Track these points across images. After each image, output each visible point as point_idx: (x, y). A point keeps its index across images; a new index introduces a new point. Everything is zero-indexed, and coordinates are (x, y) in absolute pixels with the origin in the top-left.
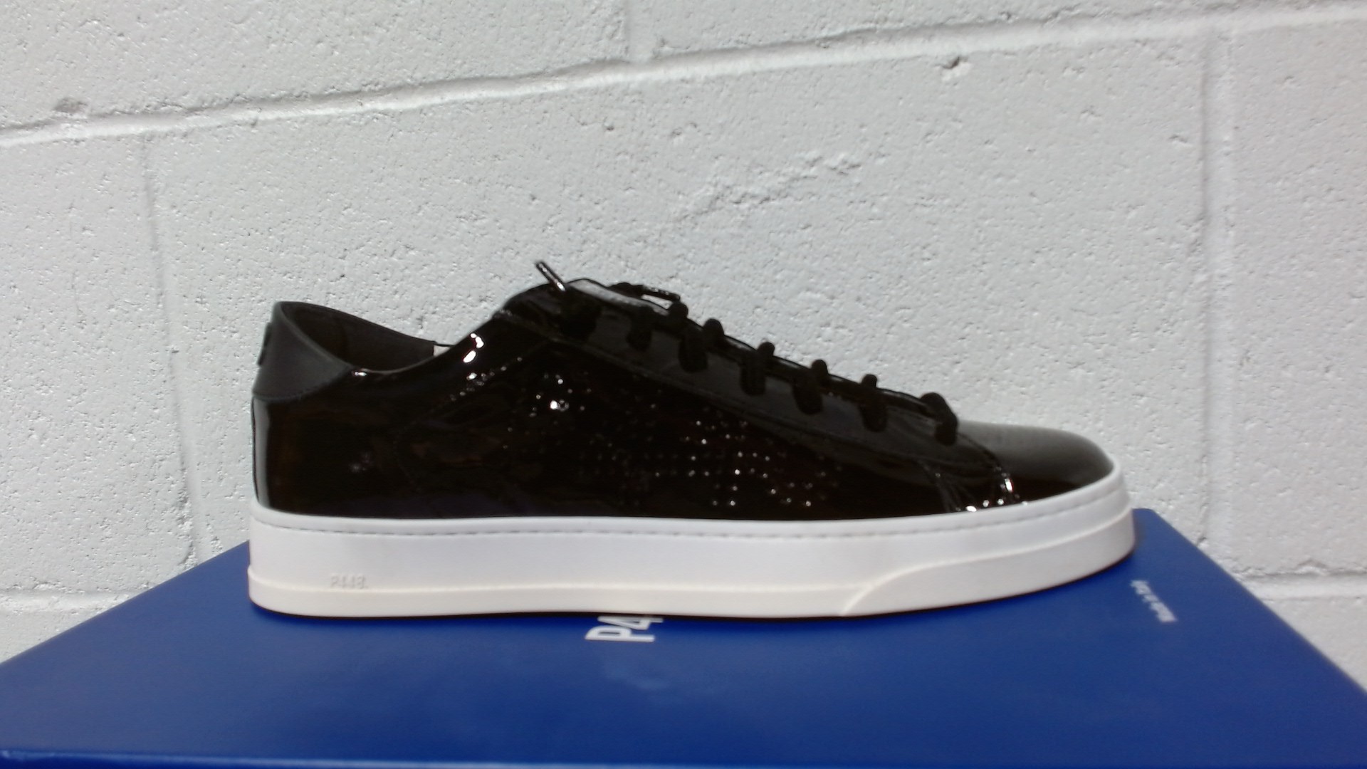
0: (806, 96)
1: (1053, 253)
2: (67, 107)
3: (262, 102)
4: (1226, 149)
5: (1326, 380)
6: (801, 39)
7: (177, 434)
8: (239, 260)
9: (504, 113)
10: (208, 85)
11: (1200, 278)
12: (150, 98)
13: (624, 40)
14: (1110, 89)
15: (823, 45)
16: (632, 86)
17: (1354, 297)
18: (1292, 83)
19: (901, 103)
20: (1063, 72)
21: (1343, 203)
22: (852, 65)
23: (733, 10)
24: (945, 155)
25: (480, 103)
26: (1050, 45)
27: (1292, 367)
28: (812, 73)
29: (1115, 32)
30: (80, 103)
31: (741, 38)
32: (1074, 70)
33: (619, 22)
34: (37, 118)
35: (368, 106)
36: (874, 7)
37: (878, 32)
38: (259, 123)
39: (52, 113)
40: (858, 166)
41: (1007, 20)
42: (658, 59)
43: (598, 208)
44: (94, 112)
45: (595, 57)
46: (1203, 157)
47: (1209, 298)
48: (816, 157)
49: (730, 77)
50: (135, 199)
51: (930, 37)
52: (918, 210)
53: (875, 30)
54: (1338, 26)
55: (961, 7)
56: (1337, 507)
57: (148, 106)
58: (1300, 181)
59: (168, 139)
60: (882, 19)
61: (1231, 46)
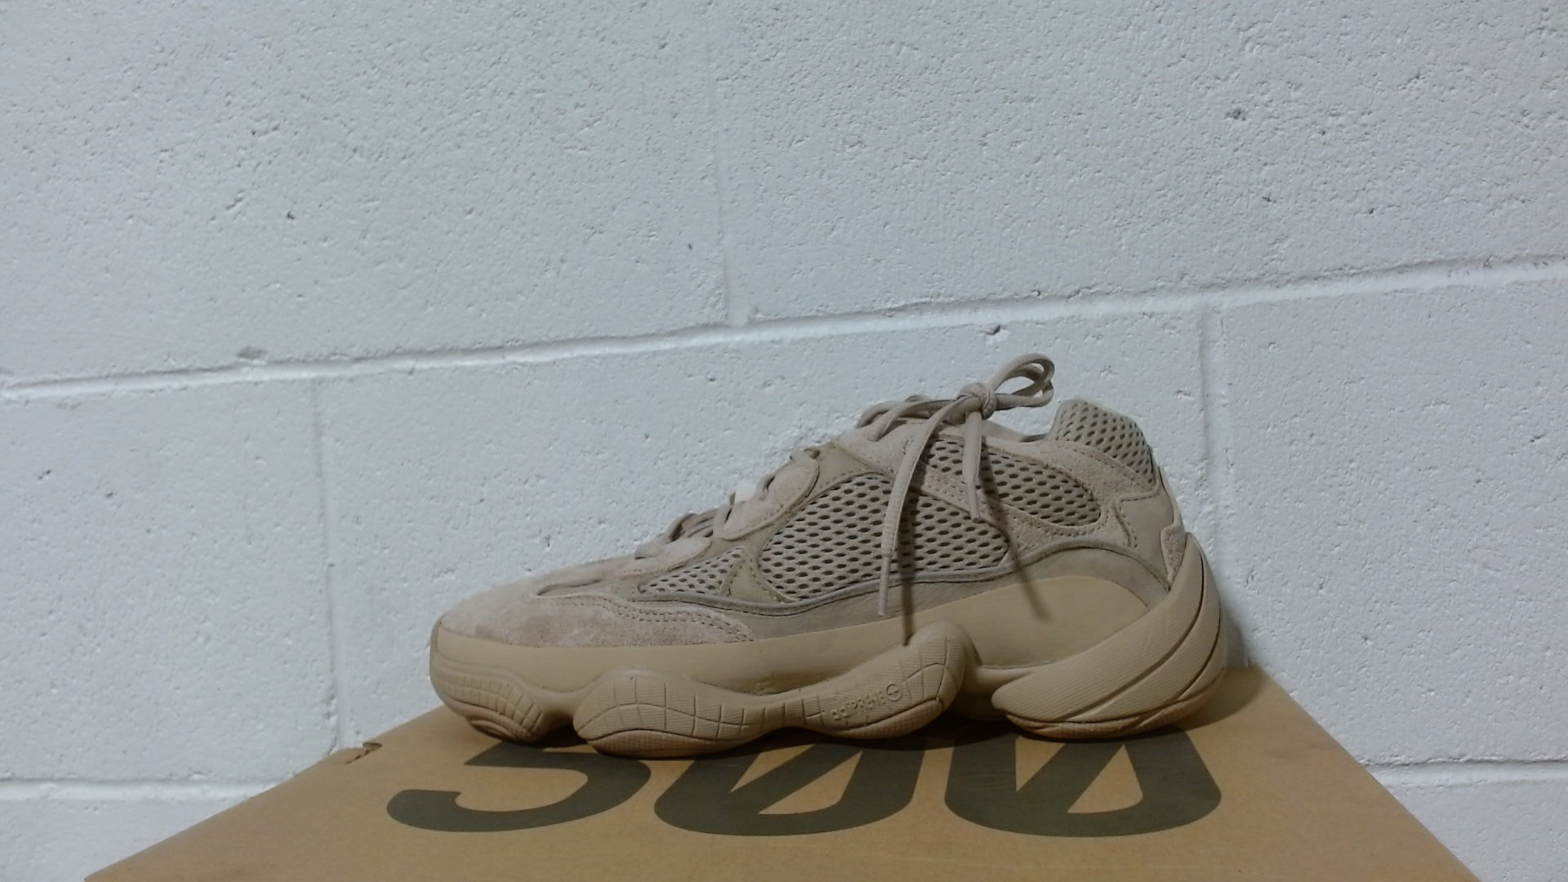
0: (875, 355)
2: (249, 354)
3: (419, 354)
4: (1226, 401)
6: (869, 310)
7: (329, 638)
8: (393, 486)
9: (623, 366)
10: (373, 339)
11: (1207, 508)
12: (322, 349)
13: (723, 309)
14: (1124, 352)
15: (888, 314)
16: (730, 346)
17: (1339, 525)
18: (1274, 348)
20: (1085, 338)
21: (1324, 446)
22: (913, 331)
23: (815, 285)
25: (604, 358)
26: (1073, 317)
27: (1290, 584)
28: (878, 337)
29: (1126, 307)
30: (260, 351)
31: (820, 308)
32: (1093, 337)
33: (720, 294)
34: (222, 363)
35: (510, 358)
36: (929, 285)
37: (933, 305)
38: (415, 371)
39: (236, 359)
41: (1038, 296)
42: (752, 324)
43: (702, 445)
44: (272, 359)
45: (700, 322)
46: (1204, 408)
47: (1216, 526)
49: (812, 339)
50: (304, 433)
51: (976, 309)
53: (930, 303)
54: (1310, 301)
55: (1000, 285)
56: (1338, 706)
57: (320, 355)
58: (1286, 428)
59: (336, 383)
60: (936, 295)
61: (1223, 318)
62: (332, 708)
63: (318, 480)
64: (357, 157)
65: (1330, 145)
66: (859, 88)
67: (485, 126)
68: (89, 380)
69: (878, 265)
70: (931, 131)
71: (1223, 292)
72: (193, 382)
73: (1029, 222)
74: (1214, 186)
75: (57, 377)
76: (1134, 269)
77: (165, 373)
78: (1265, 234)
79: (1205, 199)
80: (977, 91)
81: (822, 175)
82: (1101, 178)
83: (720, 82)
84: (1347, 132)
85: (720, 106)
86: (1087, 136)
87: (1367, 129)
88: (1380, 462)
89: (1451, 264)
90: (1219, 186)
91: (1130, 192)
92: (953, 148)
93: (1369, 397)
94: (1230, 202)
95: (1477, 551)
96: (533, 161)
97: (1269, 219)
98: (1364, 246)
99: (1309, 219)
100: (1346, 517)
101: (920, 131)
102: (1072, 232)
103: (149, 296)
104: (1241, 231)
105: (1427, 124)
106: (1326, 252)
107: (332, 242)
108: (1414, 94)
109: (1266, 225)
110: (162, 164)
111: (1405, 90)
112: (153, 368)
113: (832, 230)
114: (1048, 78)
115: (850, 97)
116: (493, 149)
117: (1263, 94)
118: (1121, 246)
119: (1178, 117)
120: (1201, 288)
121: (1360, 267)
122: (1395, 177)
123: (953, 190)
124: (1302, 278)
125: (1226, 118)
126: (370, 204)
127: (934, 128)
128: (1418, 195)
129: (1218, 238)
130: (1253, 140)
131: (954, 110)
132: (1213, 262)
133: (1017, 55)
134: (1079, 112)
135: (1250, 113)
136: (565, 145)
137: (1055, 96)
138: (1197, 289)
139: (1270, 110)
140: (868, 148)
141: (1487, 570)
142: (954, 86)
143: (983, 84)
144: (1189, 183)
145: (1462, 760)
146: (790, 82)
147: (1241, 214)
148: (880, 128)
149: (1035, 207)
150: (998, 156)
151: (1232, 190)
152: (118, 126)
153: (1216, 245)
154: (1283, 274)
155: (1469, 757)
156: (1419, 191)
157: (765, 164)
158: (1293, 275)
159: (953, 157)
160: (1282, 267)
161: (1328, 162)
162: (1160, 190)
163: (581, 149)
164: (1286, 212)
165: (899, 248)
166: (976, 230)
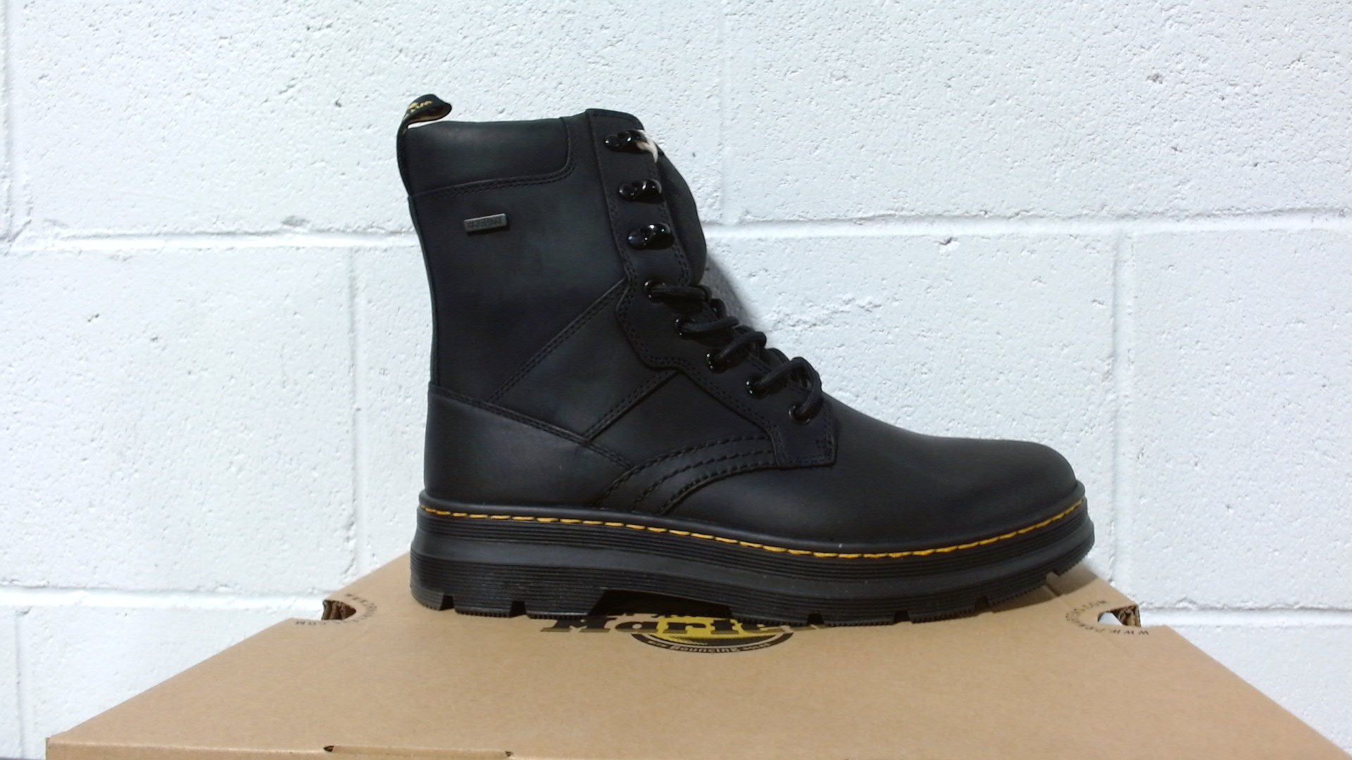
0: (846, 256)
1: (1011, 374)
2: (291, 222)
4: (1130, 311)
5: (1196, 471)
6: (844, 217)
7: (352, 472)
11: (1111, 397)
12: (361, 222)
13: (719, 209)
14: (1053, 266)
15: (858, 222)
17: (1213, 415)
18: (1173, 270)
19: (911, 265)
20: (1021, 252)
21: (1207, 351)
22: (878, 238)
23: (798, 194)
24: (939, 303)
26: (1013, 234)
27: (1172, 461)
28: (850, 241)
29: (1056, 228)
30: (303, 220)
31: (802, 214)
32: (1028, 251)
33: (717, 196)
34: (266, 229)
36: (895, 200)
37: (896, 217)
39: (280, 226)
40: (880, 306)
41: (984, 215)
42: (742, 223)
44: (314, 228)
46: (1114, 316)
47: (1117, 411)
48: (850, 298)
49: (793, 239)
50: (340, 294)
51: (932, 223)
52: (920, 339)
53: (895, 215)
54: (1203, 234)
55: (954, 205)
56: (1203, 561)
57: (359, 227)
58: (1178, 335)
59: (372, 252)
60: (900, 209)
61: (1133, 243)
62: (351, 533)
63: (351, 335)
64: (402, 56)
65: (1228, 109)
66: (847, 31)
67: (521, 39)
68: (140, 236)
69: (853, 180)
70: (905, 72)
71: (1134, 222)
72: (240, 243)
73: (981, 153)
74: (1134, 135)
75: (110, 232)
76: (1064, 198)
77: (213, 234)
78: (1171, 177)
79: (1126, 145)
80: (946, 42)
81: (811, 102)
82: (1043, 122)
83: (729, 16)
84: (1242, 100)
85: (728, 37)
86: (1034, 86)
87: (1257, 99)
88: (1250, 366)
89: (1314, 211)
90: (1137, 135)
91: (1066, 135)
92: (923, 87)
93: (1244, 314)
94: (1146, 149)
95: (1319, 441)
96: (561, 72)
97: (1175, 165)
98: (1249, 193)
99: (1207, 167)
100: (1220, 409)
101: (896, 72)
102: (1016, 164)
103: (202, 166)
104: (1153, 173)
105: (1303, 98)
106: (1219, 195)
107: (377, 129)
108: (1296, 73)
109: (1172, 170)
110: (220, 50)
111: (1288, 70)
112: (202, 229)
113: (817, 148)
114: (1006, 36)
115: (839, 38)
116: (526, 59)
117: (1177, 63)
118: (1055, 179)
119: (1109, 76)
120: (1117, 217)
121: (1243, 209)
122: (1276, 139)
123: (920, 123)
124: (1198, 215)
125: (1147, 80)
127: (908, 70)
128: (1293, 155)
129: (1134, 177)
130: (1167, 100)
131: (926, 55)
132: (1128, 197)
133: (982, 15)
134: (1030, 66)
135: (1166, 78)
136: (588, 60)
137: (1010, 51)
138: (1114, 218)
139: (1182, 76)
140: (851, 82)
141: (1326, 457)
142: (927, 36)
143: (951, 36)
144: (1114, 131)
145: (1296, 607)
146: (789, 21)
147: (1154, 160)
148: (863, 66)
149: (988, 140)
150: (959, 97)
151: (1147, 140)
152: (181, 13)
153: (1132, 183)
154: (1182, 211)
155: (1301, 605)
156: (1294, 151)
157: (763, 89)
158: (1191, 211)
159: (923, 95)
160: (1183, 204)
161: (1225, 122)
162: (1090, 135)
163: (603, 65)
164: (1190, 160)
165: (872, 167)
166: (937, 157)
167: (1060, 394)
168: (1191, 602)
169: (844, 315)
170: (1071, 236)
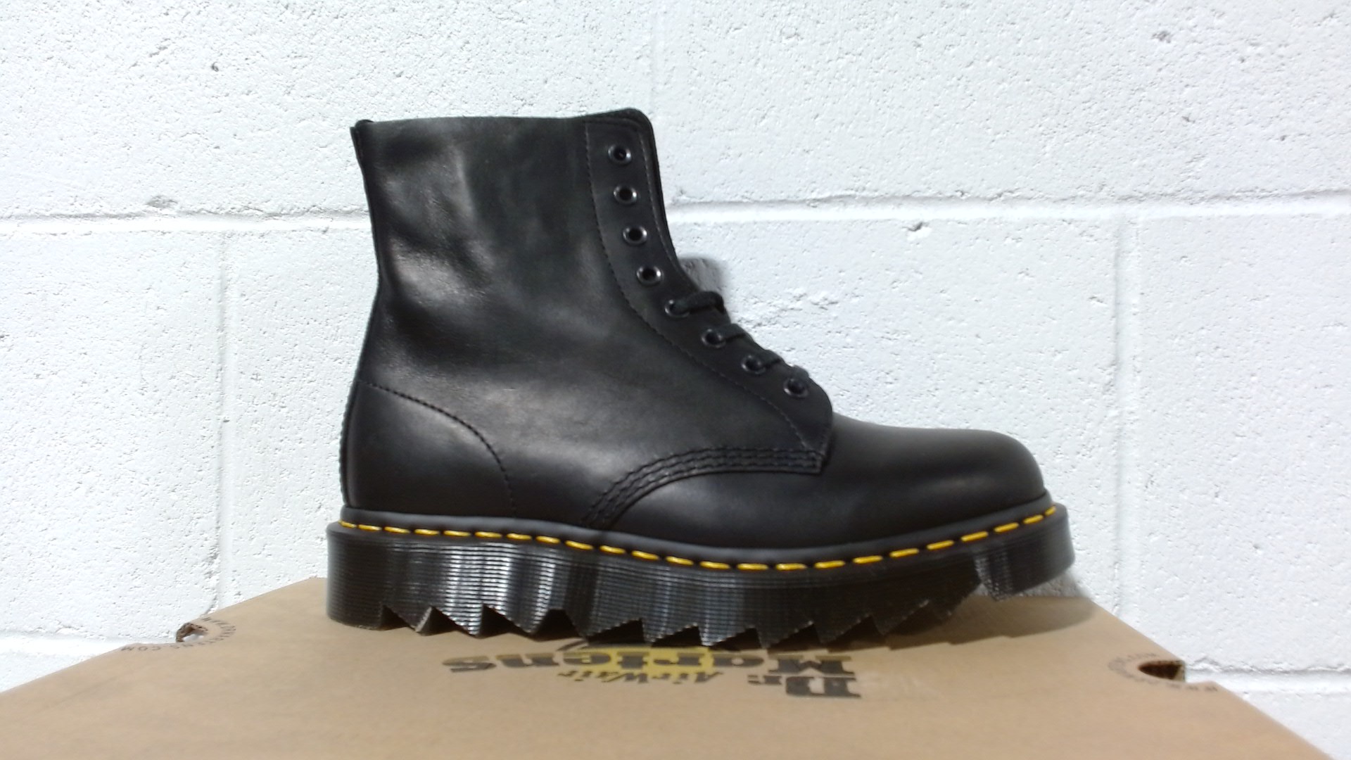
0: (797, 244)
1: (993, 385)
2: (157, 203)
3: (335, 213)
4: (1136, 310)
5: (1216, 504)
6: (794, 199)
7: (217, 495)
8: (296, 345)
10: (289, 196)
11: (1113, 413)
12: (236, 202)
14: (1042, 256)
15: (812, 204)
17: (1237, 436)
18: (1186, 261)
19: (874, 255)
20: (1005, 240)
21: (1228, 358)
22: (835, 223)
23: (741, 171)
24: (907, 299)
26: (995, 218)
27: (1187, 491)
28: (802, 226)
29: (1046, 212)
30: (171, 201)
31: (746, 194)
32: (1013, 239)
34: (130, 210)
36: (855, 178)
37: (856, 198)
38: (330, 230)
39: (145, 207)
40: (836, 303)
41: (960, 196)
44: (183, 209)
46: (1116, 315)
47: (1120, 430)
48: (802, 293)
49: (735, 224)
50: (209, 285)
51: (899, 205)
52: (884, 342)
53: (855, 196)
54: (1222, 219)
55: (925, 184)
56: (1226, 612)
57: (233, 209)
58: (1193, 339)
59: (247, 237)
60: (861, 188)
61: (1138, 229)
62: (214, 567)
63: (220, 334)
64: (288, 13)
65: (1248, 72)
69: (806, 155)
70: (867, 29)
71: (1139, 205)
72: (99, 228)
73: (957, 123)
74: (1137, 103)
76: (1056, 176)
78: (1183, 153)
79: (1128, 115)
81: (757, 63)
82: (1029, 87)
84: (1265, 62)
86: (1020, 44)
87: (1283, 61)
88: (1280, 378)
90: (1142, 102)
91: (1057, 102)
92: (888, 46)
93: (1272, 315)
94: (1152, 119)
96: (468, 29)
97: (1188, 137)
98: (1276, 171)
99: (1225, 141)
100: (1244, 428)
101: (857, 28)
102: (998, 136)
103: (61, 139)
104: (1161, 147)
105: (1339, 60)
106: (1239, 173)
107: (256, 95)
108: (1329, 31)
109: (1183, 144)
110: (87, 8)
111: (1319, 27)
112: (58, 211)
113: (764, 118)
116: (427, 15)
117: (1188, 19)
118: (1045, 153)
119: (1106, 34)
120: (1119, 199)
121: (1269, 190)
122: (1307, 108)
123: (885, 88)
124: (1216, 197)
125: (1152, 39)
126: (297, 60)
127: (870, 26)
128: (1327, 126)
129: (1138, 152)
130: (1177, 62)
131: (891, 10)
132: (1132, 176)
134: (1013, 22)
135: (1175, 36)
136: (500, 16)
138: (1115, 200)
139: (1193, 34)
140: (804, 40)
144: (1114, 98)
145: (1341, 669)
148: (818, 22)
149: (965, 109)
150: (931, 57)
151: (1154, 108)
153: (1136, 159)
154: (1197, 192)
156: (1329, 123)
157: (701, 49)
158: (1207, 193)
159: (888, 56)
160: (1197, 184)
161: (1246, 88)
162: (1086, 102)
163: (517, 22)
164: (1204, 132)
165: (829, 140)
166: (905, 128)
167: (1052, 409)
168: (1213, 663)
169: (794, 313)
170: (1064, 221)
